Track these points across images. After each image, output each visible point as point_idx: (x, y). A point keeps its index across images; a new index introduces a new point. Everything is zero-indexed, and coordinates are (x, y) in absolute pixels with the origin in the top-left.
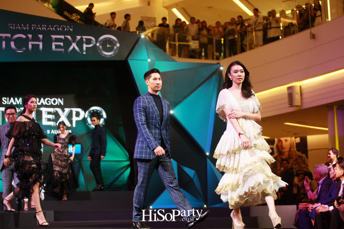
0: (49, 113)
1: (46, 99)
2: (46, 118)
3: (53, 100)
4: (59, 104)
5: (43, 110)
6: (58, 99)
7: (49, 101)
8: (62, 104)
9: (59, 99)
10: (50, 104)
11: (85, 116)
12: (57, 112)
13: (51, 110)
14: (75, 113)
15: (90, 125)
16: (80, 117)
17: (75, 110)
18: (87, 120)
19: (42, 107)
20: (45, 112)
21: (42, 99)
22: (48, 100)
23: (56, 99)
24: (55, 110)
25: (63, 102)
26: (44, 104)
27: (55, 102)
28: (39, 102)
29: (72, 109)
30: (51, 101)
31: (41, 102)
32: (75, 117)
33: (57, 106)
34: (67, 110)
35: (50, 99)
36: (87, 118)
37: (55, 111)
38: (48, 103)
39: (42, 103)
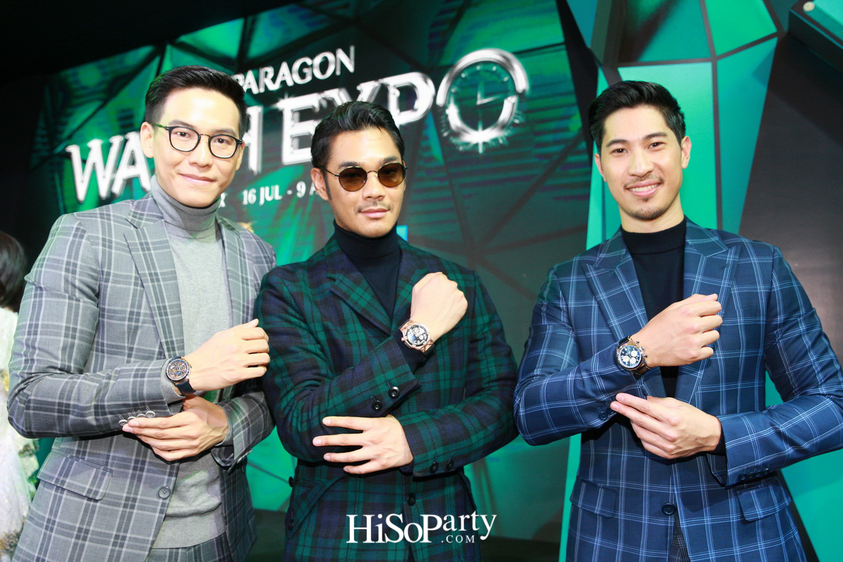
0: (305, 115)
1: (297, 65)
2: (293, 138)
3: (318, 60)
4: (338, 73)
5: (288, 105)
6: (335, 54)
7: (305, 70)
8: (351, 68)
9: (341, 54)
10: (309, 79)
11: (435, 98)
12: (331, 102)
13: (312, 101)
14: (398, 93)
15: (456, 134)
16: (416, 110)
17: (394, 82)
18: (447, 116)
19: (283, 98)
20: (293, 112)
21: (284, 67)
22: (304, 65)
23: (330, 56)
24: (324, 99)
25: (353, 63)
26: (290, 83)
27: (324, 66)
28: (274, 80)
29: (386, 80)
30: (312, 66)
31: (279, 80)
32: (398, 111)
33: (332, 83)
34: (367, 90)
35: (308, 61)
36: (445, 107)
37: (324, 104)
38: (302, 76)
39: (284, 83)
